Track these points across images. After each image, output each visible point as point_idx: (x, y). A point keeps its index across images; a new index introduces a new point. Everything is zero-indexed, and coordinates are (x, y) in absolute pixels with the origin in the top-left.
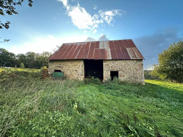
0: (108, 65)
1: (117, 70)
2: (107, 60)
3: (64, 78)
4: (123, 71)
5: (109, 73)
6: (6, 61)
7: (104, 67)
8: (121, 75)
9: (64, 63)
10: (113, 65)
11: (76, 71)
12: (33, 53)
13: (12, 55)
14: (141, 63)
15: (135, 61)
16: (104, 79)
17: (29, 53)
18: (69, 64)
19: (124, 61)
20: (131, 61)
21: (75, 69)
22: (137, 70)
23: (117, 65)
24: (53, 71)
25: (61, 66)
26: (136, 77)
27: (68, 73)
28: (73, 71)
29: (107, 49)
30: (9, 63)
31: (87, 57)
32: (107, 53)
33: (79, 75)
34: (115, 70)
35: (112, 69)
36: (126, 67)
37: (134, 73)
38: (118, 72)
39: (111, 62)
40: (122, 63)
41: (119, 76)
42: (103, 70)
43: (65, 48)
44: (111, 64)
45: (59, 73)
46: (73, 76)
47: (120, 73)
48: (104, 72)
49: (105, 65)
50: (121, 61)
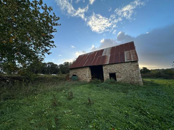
0: (106, 69)
1: (114, 72)
2: (105, 65)
3: (78, 80)
4: (120, 73)
5: (108, 75)
6: (53, 70)
7: (103, 70)
8: (118, 77)
9: (77, 70)
10: (111, 68)
11: (85, 74)
12: (68, 63)
13: (56, 65)
14: (137, 64)
15: (130, 63)
16: (104, 80)
17: (65, 63)
18: (80, 70)
19: (120, 64)
20: (127, 64)
21: (84, 74)
22: (133, 71)
23: (114, 68)
24: (72, 75)
25: (76, 72)
26: (133, 77)
27: (80, 76)
28: (83, 75)
29: (108, 55)
30: (55, 71)
31: (91, 65)
32: (107, 59)
33: (87, 77)
34: (113, 72)
35: (110, 72)
36: (121, 69)
37: (130, 74)
38: (115, 73)
39: (109, 66)
40: (118, 66)
41: (116, 77)
42: (103, 73)
43: (80, 58)
44: (109, 67)
45: (75, 77)
46: (83, 79)
47: (117, 74)
48: (104, 74)
49: (104, 69)
50: (117, 65)
